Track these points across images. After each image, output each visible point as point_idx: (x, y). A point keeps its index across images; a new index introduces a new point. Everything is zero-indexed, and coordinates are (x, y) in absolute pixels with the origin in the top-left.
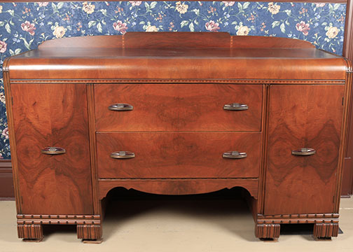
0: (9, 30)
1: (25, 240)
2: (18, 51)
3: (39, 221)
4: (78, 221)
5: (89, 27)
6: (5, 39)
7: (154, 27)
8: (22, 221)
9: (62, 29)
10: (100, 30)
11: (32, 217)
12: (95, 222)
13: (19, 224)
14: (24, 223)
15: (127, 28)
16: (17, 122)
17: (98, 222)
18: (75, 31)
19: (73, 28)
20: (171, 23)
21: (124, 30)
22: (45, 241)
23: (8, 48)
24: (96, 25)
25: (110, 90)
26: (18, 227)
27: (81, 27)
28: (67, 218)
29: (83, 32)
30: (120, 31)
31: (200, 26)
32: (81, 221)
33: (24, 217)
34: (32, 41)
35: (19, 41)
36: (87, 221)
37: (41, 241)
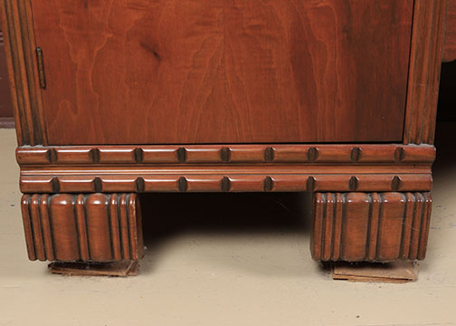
1: (58, 267)
3: (125, 177)
4: (323, 176)
8: (42, 178)
11: (95, 160)
12: (409, 176)
13: (28, 192)
14: (56, 188)
17: (424, 175)
22: (148, 270)
26: (27, 211)
28: (269, 160)
32: (339, 175)
33: (52, 160)
36: (366, 175)
37: (134, 270)
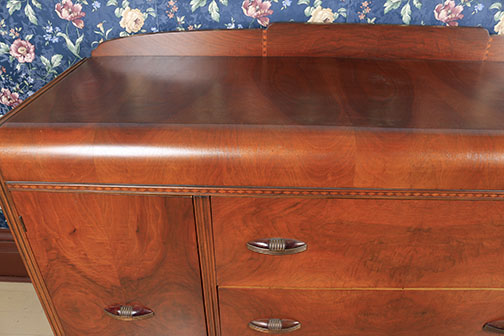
0: (32, 18)
2: (57, 59)
5: (193, 8)
6: (30, 37)
7: (329, 10)
9: (136, 14)
10: (215, 16)
15: (271, 12)
16: (44, 262)
18: (164, 19)
19: (159, 12)
20: (365, 4)
21: (265, 16)
23: (38, 53)
24: (208, 4)
25: (253, 209)
27: (176, 9)
29: (181, 20)
30: (257, 18)
31: (423, 12)
34: (80, 39)
35: (55, 40)
